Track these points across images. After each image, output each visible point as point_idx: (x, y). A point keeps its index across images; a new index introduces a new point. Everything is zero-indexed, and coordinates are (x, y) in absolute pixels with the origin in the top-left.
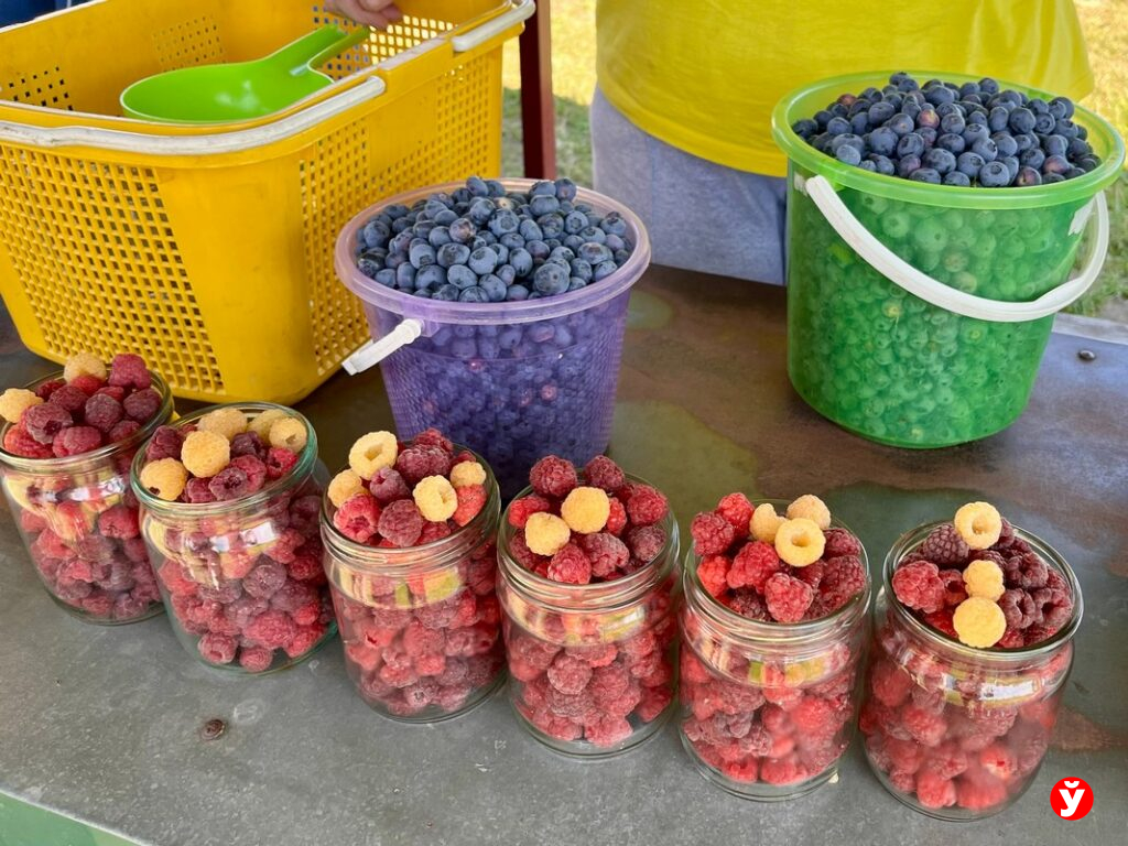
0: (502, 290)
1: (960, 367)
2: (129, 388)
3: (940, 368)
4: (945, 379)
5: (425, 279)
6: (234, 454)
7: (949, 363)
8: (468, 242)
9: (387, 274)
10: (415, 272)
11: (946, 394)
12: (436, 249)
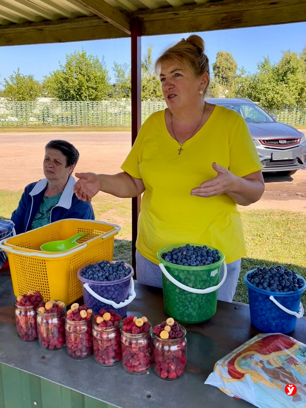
0: (102, 279)
1: (192, 303)
2: (37, 297)
3: (188, 303)
4: (189, 306)
5: (90, 277)
6: (53, 306)
7: (190, 302)
8: (99, 271)
9: (84, 276)
10: (89, 276)
11: (190, 309)
12: (93, 271)
